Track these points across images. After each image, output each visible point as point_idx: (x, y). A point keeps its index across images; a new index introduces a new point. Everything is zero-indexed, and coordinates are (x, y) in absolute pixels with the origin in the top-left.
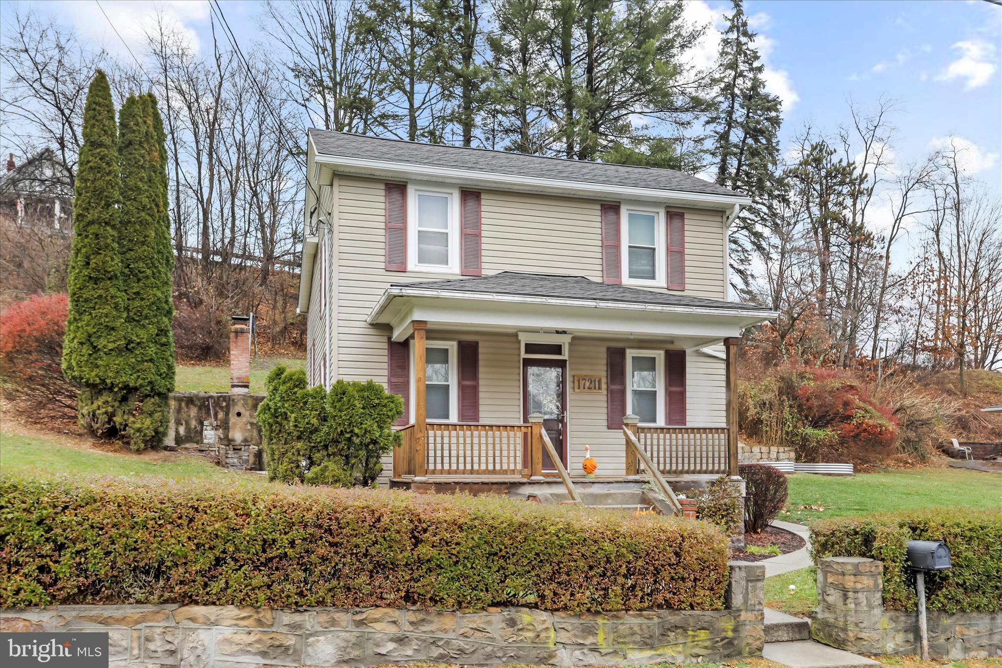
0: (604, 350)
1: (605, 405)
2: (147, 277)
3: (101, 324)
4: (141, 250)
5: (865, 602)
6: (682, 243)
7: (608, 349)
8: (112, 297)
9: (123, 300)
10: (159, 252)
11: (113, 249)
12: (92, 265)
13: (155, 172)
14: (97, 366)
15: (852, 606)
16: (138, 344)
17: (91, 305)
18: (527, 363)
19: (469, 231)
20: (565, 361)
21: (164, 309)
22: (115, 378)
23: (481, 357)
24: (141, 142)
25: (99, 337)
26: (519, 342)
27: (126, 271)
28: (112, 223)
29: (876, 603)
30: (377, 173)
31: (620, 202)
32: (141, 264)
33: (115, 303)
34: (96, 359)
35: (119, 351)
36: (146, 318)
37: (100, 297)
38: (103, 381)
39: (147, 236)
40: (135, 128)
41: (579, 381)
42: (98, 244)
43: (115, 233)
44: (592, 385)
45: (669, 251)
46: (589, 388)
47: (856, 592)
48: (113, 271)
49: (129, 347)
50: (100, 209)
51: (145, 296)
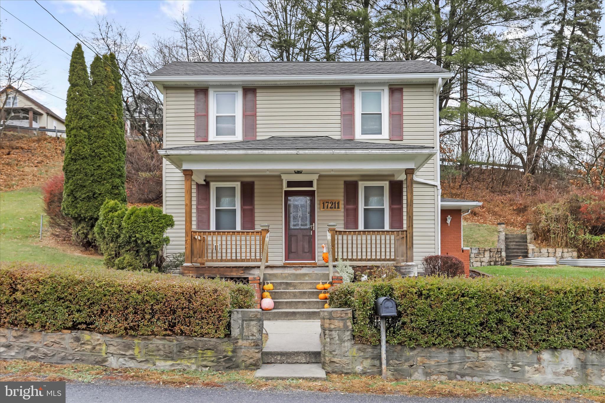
0: (343, 182)
1: (343, 218)
2: (105, 157)
3: (78, 184)
4: (101, 142)
5: (337, 338)
6: (401, 108)
7: (345, 182)
8: (83, 169)
9: (91, 170)
10: (113, 142)
11: (85, 142)
12: (73, 152)
13: (111, 97)
14: (77, 208)
15: (328, 340)
16: (100, 194)
17: (73, 174)
18: (288, 194)
19: (248, 113)
20: (314, 191)
21: (116, 174)
22: (85, 213)
23: (256, 191)
24: (102, 81)
25: (77, 191)
26: (282, 180)
27: (93, 154)
28: (84, 128)
29: (346, 339)
30: (188, 83)
31: (354, 86)
32: (101, 150)
33: (85, 172)
34: (76, 204)
35: (89, 198)
36: (105, 180)
37: (77, 169)
38: (79, 216)
39: (105, 134)
40: (98, 73)
41: (324, 203)
42: (76, 140)
43: (86, 133)
44: (333, 206)
45: (391, 115)
46: (330, 208)
47: (331, 330)
48: (84, 154)
49: (95, 196)
50: (77, 121)
51: (103, 167)
